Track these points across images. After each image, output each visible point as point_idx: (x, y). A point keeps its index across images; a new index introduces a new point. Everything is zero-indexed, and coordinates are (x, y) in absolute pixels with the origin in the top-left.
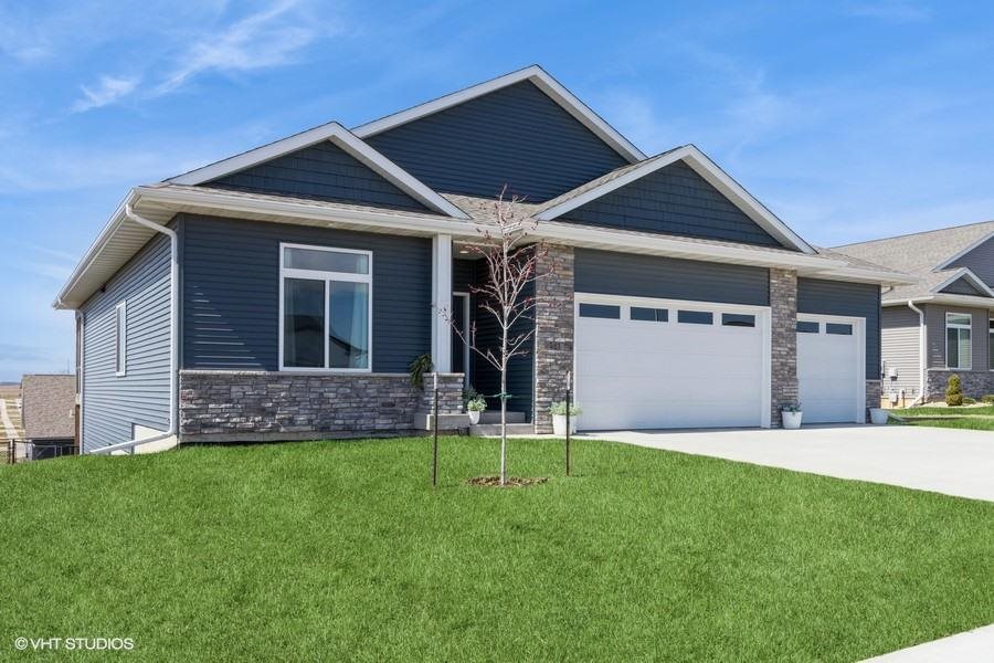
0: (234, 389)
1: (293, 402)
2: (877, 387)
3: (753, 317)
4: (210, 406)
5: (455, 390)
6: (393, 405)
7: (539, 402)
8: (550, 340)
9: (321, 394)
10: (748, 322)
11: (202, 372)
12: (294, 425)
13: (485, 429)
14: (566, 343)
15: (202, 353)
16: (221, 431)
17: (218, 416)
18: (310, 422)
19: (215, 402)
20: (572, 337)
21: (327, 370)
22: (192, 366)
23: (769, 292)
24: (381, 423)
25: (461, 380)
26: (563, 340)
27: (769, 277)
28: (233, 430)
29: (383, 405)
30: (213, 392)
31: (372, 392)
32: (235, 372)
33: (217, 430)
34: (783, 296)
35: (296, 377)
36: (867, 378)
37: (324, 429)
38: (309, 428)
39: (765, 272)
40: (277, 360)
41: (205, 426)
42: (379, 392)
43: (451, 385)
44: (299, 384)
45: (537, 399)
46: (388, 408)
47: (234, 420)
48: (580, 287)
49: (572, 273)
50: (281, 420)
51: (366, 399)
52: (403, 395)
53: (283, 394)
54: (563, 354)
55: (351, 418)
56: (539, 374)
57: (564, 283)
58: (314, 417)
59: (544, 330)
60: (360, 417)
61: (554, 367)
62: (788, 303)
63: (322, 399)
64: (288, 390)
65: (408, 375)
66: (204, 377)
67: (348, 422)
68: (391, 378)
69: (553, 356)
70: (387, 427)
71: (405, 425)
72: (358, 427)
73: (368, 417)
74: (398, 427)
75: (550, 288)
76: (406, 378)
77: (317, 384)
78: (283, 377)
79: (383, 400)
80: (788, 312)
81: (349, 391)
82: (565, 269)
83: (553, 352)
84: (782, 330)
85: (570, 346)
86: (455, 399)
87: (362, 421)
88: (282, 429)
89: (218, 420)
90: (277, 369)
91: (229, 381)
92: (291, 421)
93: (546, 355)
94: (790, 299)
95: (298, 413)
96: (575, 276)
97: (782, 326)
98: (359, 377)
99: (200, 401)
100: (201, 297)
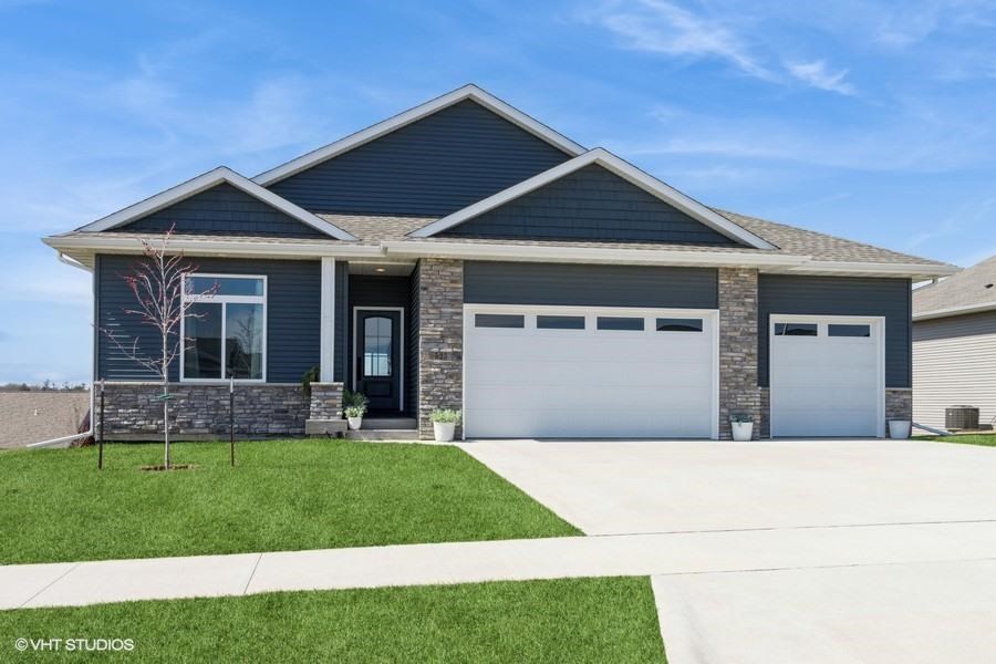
0: (140, 397)
1: (191, 408)
2: (905, 397)
3: (700, 321)
4: (120, 411)
5: (334, 398)
6: (287, 412)
7: (423, 409)
8: (436, 350)
9: (217, 401)
10: (695, 326)
11: (112, 383)
12: (192, 428)
13: (366, 433)
14: (454, 353)
15: (112, 367)
16: (128, 431)
17: (126, 419)
18: (207, 425)
19: (124, 408)
20: (461, 346)
21: (223, 380)
22: (106, 378)
23: (717, 293)
24: (274, 427)
25: (341, 389)
26: (450, 350)
27: (717, 278)
28: (140, 431)
29: (277, 411)
30: (122, 399)
31: (265, 399)
32: (140, 383)
33: (125, 431)
34: (737, 297)
35: (195, 387)
36: (886, 386)
37: (219, 432)
38: (206, 431)
39: (713, 272)
40: (178, 373)
41: (115, 427)
42: (272, 399)
43: (331, 394)
44: (197, 393)
45: (421, 407)
46: (281, 415)
47: (140, 423)
48: (469, 298)
49: (461, 286)
50: (181, 423)
51: (259, 406)
52: (296, 403)
53: (182, 401)
54: (449, 364)
55: (246, 422)
56: (423, 383)
57: (451, 296)
58: (210, 421)
59: (428, 341)
60: (255, 422)
61: (441, 376)
62: (743, 304)
63: (218, 406)
64: (188, 398)
65: (300, 384)
66: (115, 387)
67: (241, 426)
68: (283, 387)
69: (438, 366)
70: (281, 431)
71: (298, 430)
72: (252, 431)
73: (260, 422)
74: (291, 431)
75: (434, 301)
76: (298, 387)
77: (213, 392)
78: (183, 387)
79: (276, 407)
80: (742, 314)
81: (243, 398)
82: (453, 282)
83: (438, 361)
84: (737, 334)
85: (459, 357)
86: (334, 406)
87: (256, 426)
88: (182, 431)
89: (125, 423)
90: (178, 379)
91: (136, 390)
92: (190, 424)
93: (431, 365)
94: (747, 300)
95: (196, 417)
96: (464, 288)
97: (735, 330)
98: (253, 387)
99: (111, 407)
100: (112, 322)
